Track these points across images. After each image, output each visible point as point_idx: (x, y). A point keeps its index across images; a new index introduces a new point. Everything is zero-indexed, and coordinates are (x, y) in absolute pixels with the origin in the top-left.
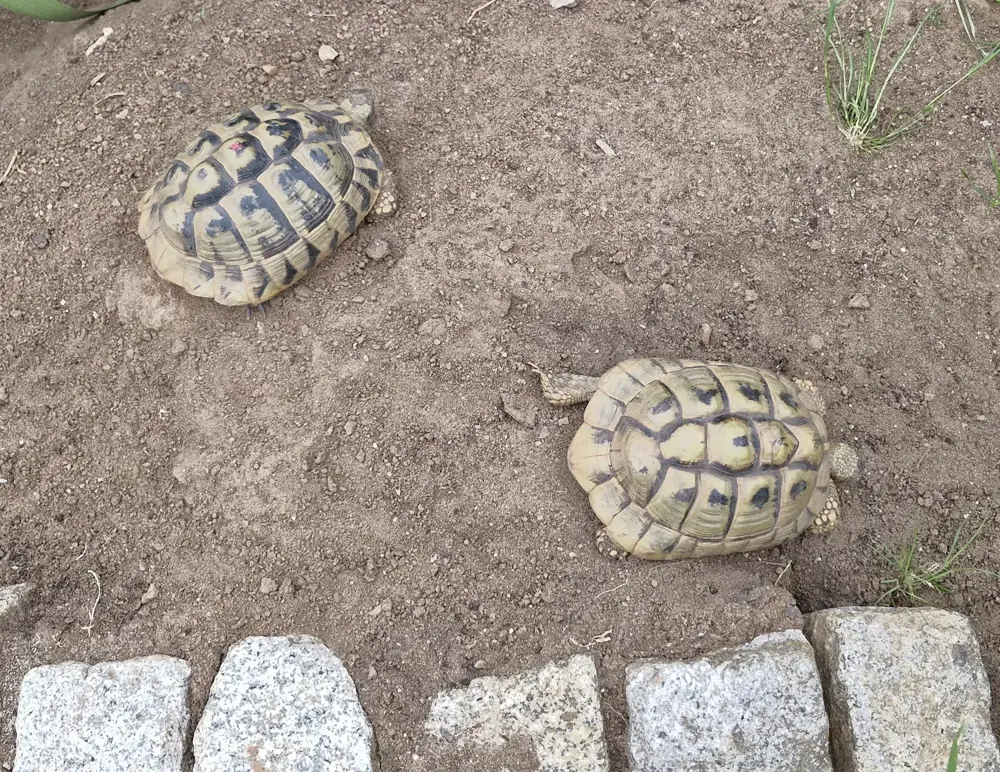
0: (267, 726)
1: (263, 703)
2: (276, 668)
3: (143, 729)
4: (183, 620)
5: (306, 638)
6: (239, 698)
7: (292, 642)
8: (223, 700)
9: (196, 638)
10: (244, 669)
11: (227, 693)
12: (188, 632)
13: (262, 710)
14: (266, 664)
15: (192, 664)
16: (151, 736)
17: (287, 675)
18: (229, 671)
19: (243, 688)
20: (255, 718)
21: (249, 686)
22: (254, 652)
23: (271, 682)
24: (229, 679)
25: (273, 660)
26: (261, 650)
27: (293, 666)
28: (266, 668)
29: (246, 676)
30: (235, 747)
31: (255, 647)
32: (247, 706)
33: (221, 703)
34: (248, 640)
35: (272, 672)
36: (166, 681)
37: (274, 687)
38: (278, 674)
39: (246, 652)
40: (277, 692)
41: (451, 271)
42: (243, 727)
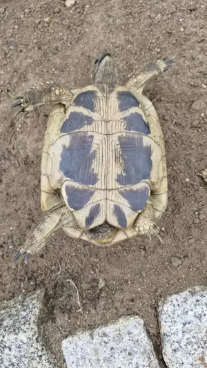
0: (202, 343)
1: (194, 331)
2: (192, 310)
3: (135, 360)
4: (127, 296)
5: (198, 288)
6: (180, 333)
7: (193, 294)
8: (172, 336)
9: (138, 304)
10: (176, 316)
11: (172, 332)
12: (132, 301)
13: (195, 335)
14: (186, 310)
15: (142, 317)
16: (141, 362)
17: (200, 312)
18: (168, 320)
19: (180, 326)
20: (193, 340)
21: (182, 325)
22: (176, 305)
23: (194, 319)
24: (170, 324)
25: (187, 306)
26: (179, 303)
27: (201, 306)
28: (187, 312)
29: (178, 320)
30: (191, 359)
31: (175, 302)
32: (187, 336)
33: (173, 338)
34: (169, 298)
35: (190, 313)
36: (135, 332)
37: (196, 321)
38: (195, 313)
39: (172, 307)
40: (199, 323)
41: (192, 71)
42: (189, 347)
